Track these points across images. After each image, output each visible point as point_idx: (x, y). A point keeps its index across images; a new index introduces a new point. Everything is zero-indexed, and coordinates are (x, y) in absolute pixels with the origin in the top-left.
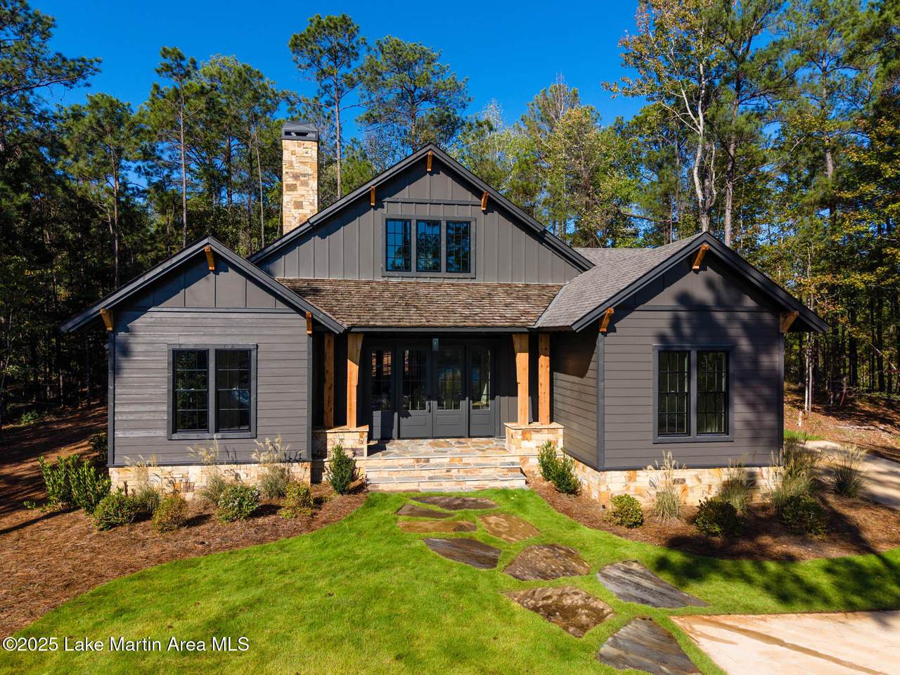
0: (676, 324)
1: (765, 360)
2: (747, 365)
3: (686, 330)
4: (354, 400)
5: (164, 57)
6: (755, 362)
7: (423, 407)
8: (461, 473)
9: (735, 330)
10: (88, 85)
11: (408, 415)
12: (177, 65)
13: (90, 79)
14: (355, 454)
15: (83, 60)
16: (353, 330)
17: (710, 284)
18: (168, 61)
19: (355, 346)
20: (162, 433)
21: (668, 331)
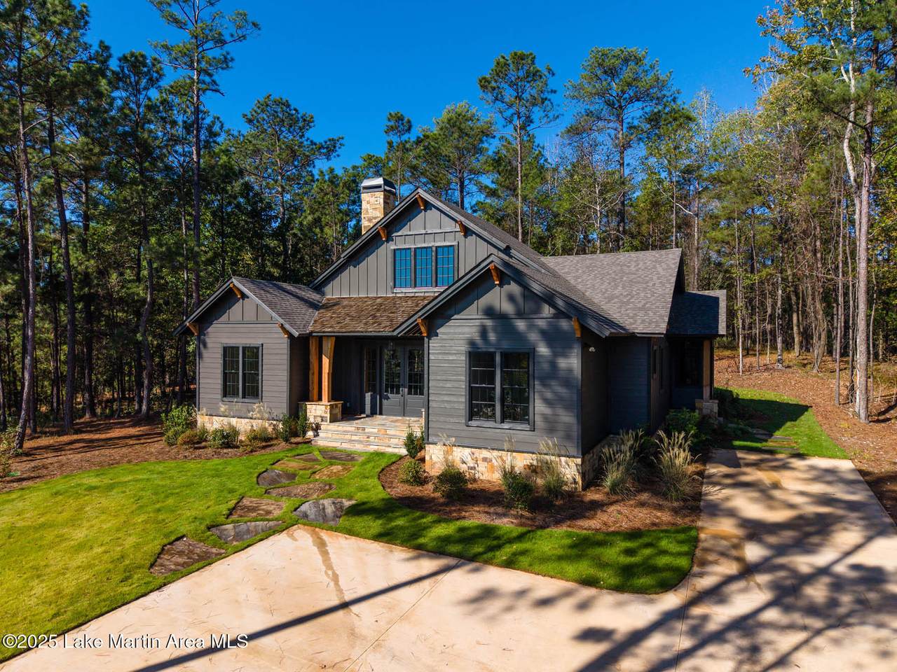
0: (484, 332)
1: (563, 363)
2: (546, 366)
3: (492, 337)
4: (327, 384)
5: (389, 120)
6: (553, 365)
7: (398, 392)
8: (376, 440)
9: (533, 337)
10: (338, 156)
11: (388, 398)
12: (400, 124)
13: (339, 151)
14: (322, 420)
15: (333, 140)
16: (314, 334)
17: (511, 298)
18: (392, 123)
19: (328, 346)
20: (219, 397)
21: (477, 338)
